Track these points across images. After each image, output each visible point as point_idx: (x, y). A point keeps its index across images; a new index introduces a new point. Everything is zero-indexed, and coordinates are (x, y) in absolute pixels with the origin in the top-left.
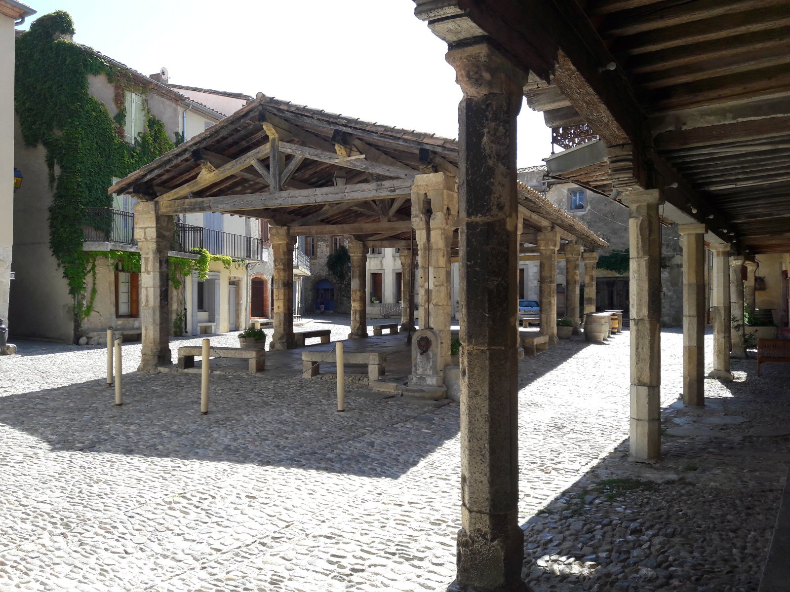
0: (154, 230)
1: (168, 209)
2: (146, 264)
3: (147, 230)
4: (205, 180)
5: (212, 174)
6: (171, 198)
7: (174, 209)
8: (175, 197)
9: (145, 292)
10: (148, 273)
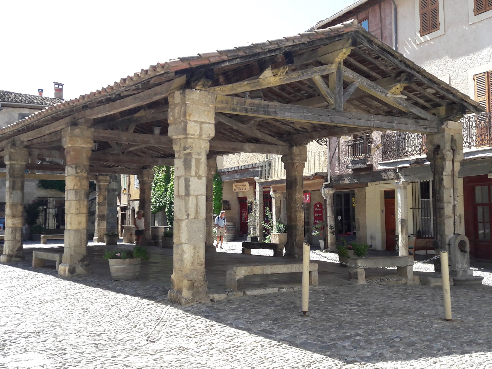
0: (213, 127)
1: (224, 105)
2: (197, 167)
3: (204, 126)
4: (269, 83)
5: (278, 78)
6: (227, 93)
7: (232, 106)
8: (232, 93)
9: (195, 201)
10: (200, 177)
